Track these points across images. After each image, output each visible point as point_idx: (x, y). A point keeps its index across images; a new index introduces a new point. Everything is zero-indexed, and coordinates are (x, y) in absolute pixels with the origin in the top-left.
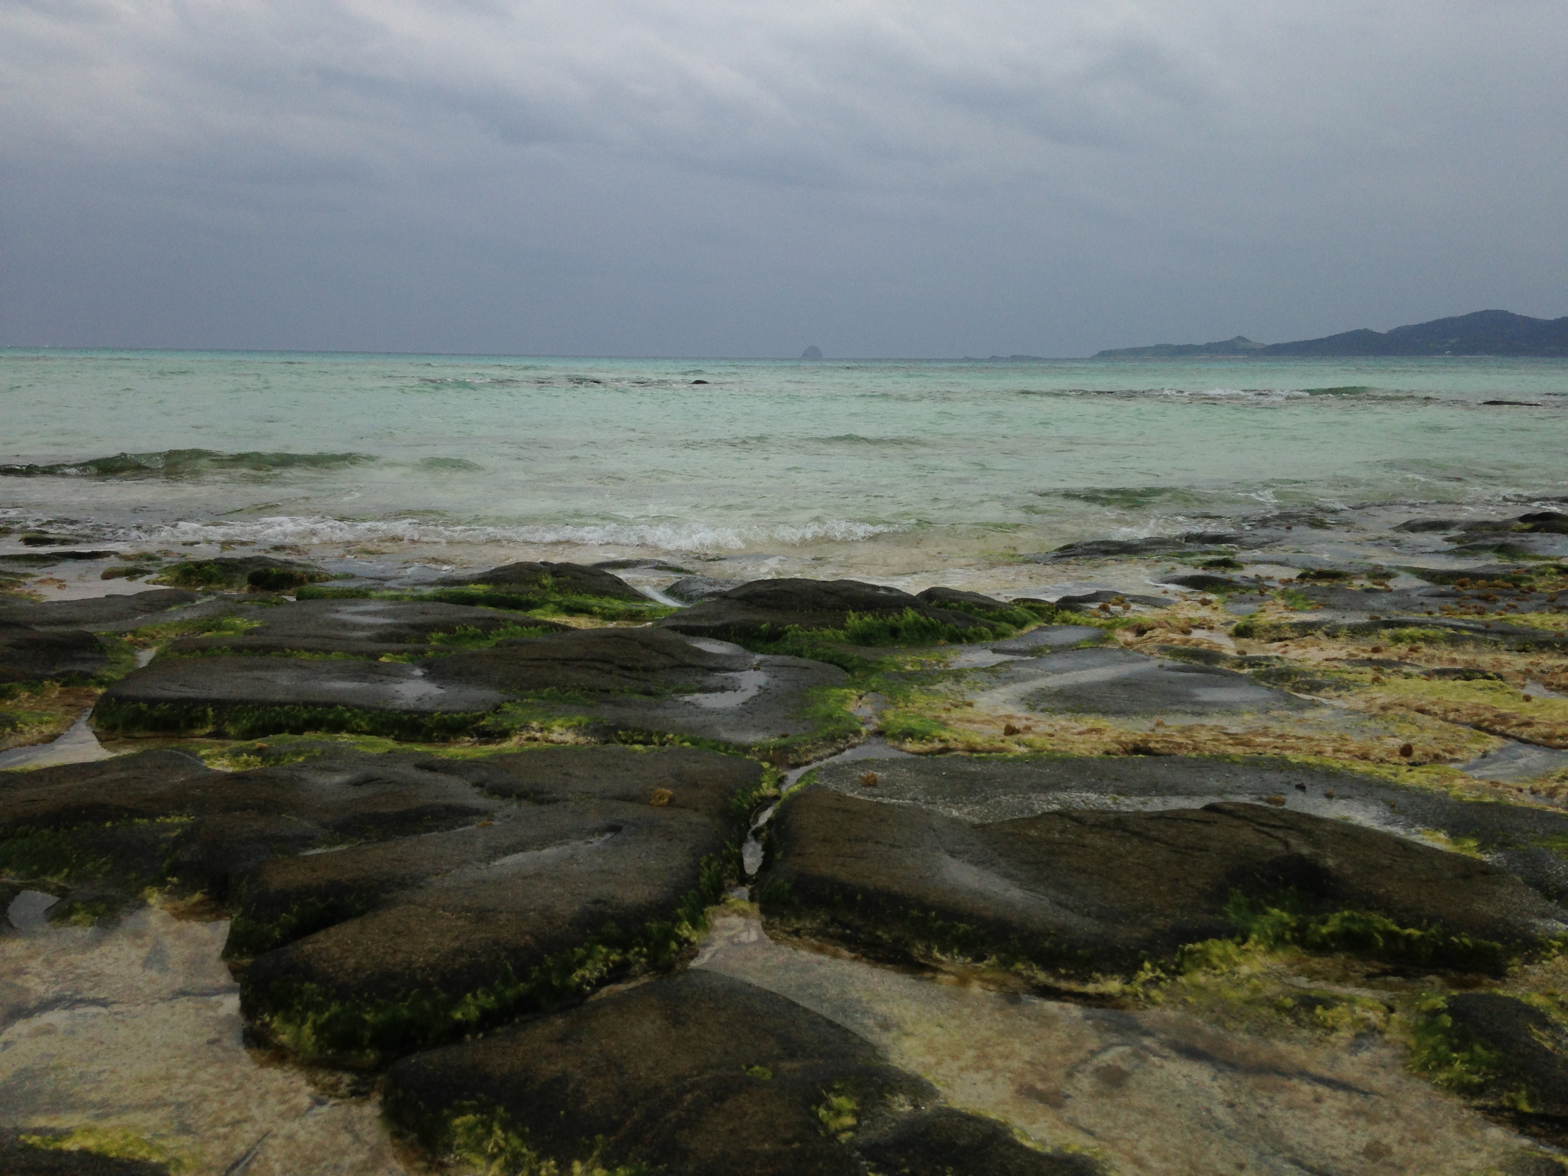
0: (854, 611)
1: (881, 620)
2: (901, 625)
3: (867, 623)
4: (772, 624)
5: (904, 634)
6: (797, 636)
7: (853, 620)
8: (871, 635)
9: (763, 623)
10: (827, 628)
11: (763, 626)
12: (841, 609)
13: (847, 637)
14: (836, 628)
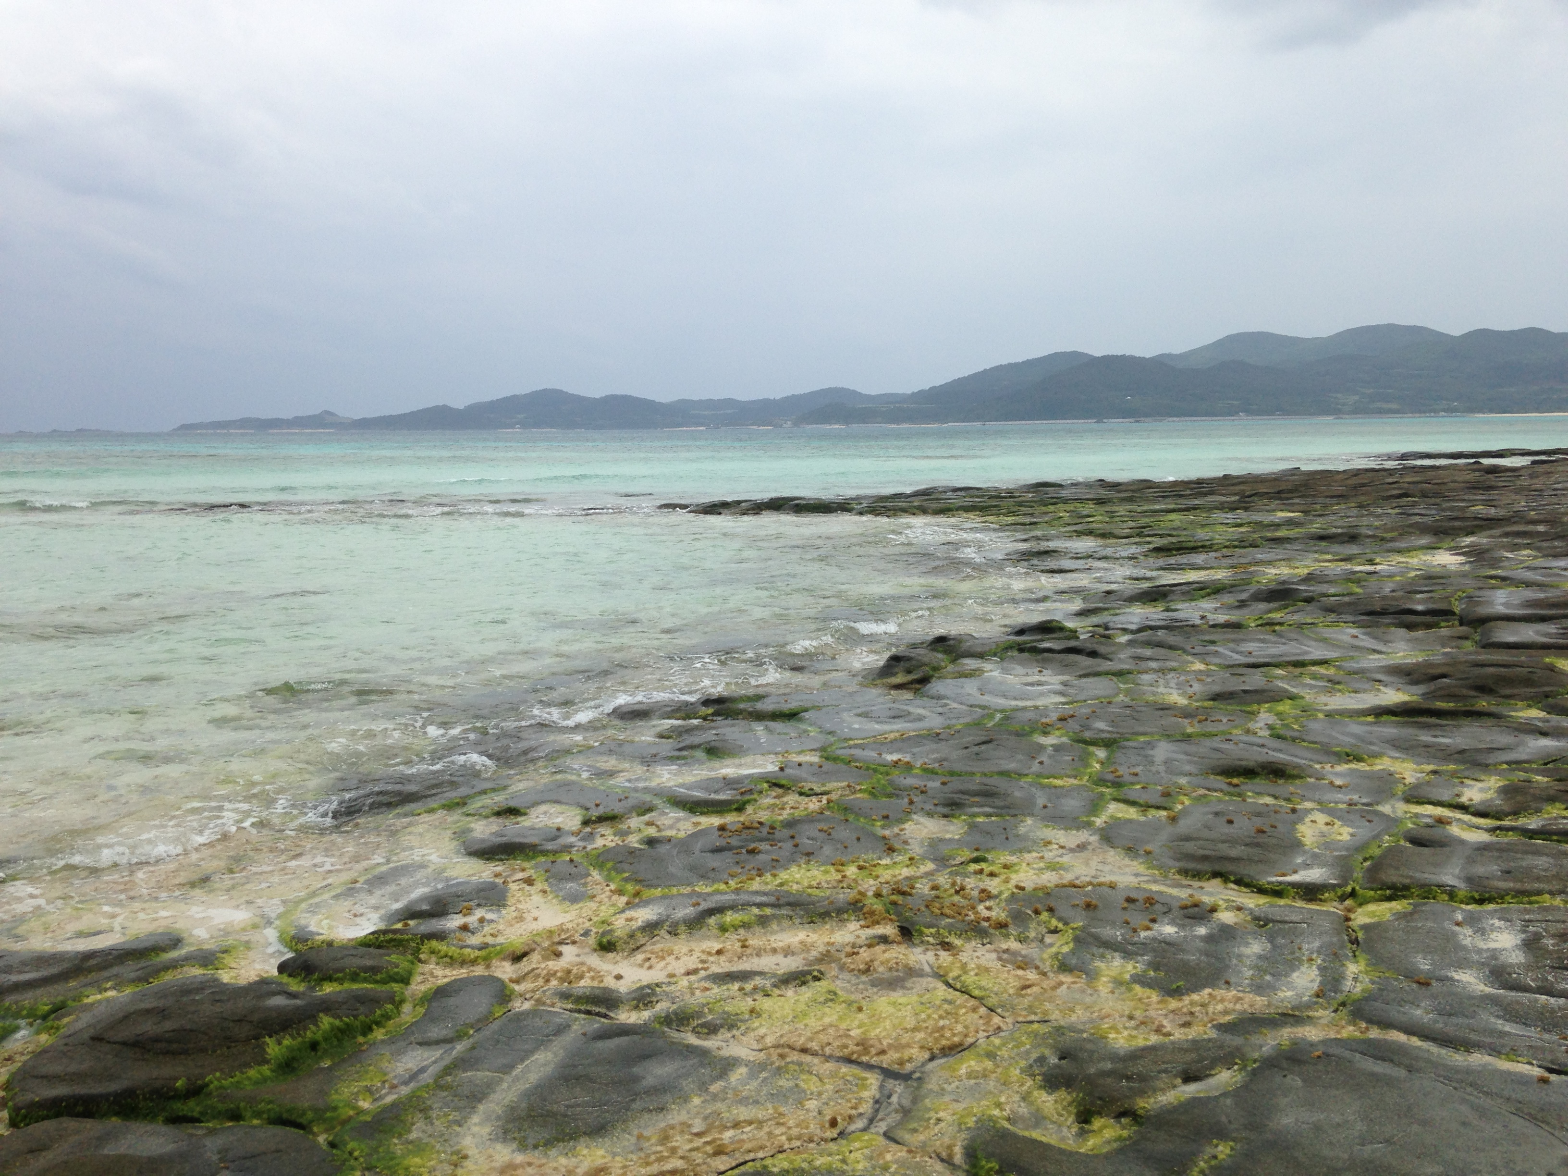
0: (270, 1036)
1: (300, 1039)
2: (319, 1036)
3: (287, 1047)
4: (188, 1079)
5: (324, 1045)
6: (222, 1087)
7: (274, 1048)
8: (294, 1059)
9: (177, 1079)
10: (251, 1067)
11: (179, 1084)
12: (257, 1038)
13: (272, 1071)
14: (259, 1065)
